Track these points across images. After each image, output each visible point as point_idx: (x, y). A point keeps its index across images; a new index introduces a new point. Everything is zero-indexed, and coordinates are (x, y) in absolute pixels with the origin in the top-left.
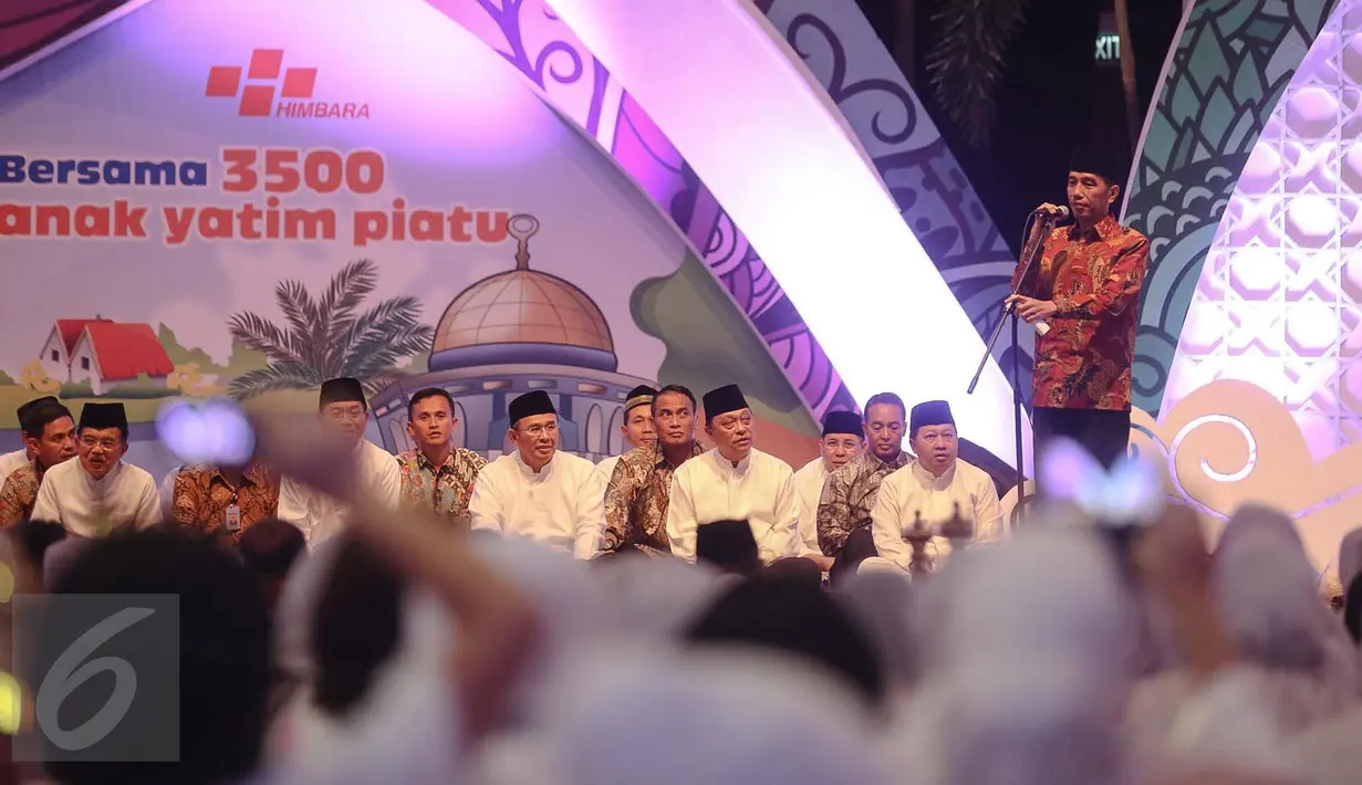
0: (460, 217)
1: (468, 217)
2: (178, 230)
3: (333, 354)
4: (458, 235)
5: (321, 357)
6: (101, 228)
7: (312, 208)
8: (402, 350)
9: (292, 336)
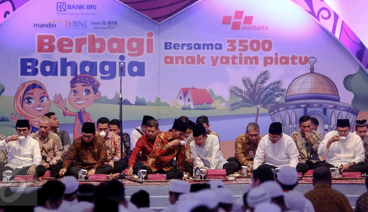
0: (294, 58)
1: (296, 58)
2: (214, 62)
4: (293, 63)
6: (193, 62)
7: (252, 56)
8: (277, 96)
9: (246, 92)
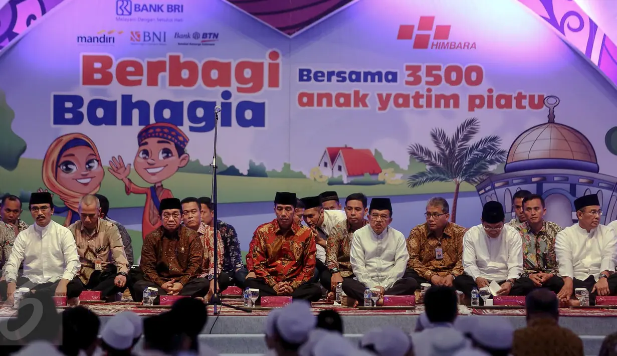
0: (520, 97)
1: (525, 97)
2: (384, 104)
3: (458, 164)
4: (520, 106)
5: (452, 166)
6: (347, 104)
7: (448, 93)
8: (491, 162)
9: (438, 155)
